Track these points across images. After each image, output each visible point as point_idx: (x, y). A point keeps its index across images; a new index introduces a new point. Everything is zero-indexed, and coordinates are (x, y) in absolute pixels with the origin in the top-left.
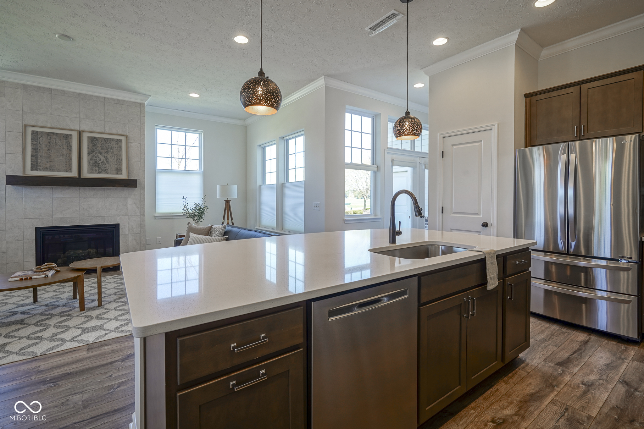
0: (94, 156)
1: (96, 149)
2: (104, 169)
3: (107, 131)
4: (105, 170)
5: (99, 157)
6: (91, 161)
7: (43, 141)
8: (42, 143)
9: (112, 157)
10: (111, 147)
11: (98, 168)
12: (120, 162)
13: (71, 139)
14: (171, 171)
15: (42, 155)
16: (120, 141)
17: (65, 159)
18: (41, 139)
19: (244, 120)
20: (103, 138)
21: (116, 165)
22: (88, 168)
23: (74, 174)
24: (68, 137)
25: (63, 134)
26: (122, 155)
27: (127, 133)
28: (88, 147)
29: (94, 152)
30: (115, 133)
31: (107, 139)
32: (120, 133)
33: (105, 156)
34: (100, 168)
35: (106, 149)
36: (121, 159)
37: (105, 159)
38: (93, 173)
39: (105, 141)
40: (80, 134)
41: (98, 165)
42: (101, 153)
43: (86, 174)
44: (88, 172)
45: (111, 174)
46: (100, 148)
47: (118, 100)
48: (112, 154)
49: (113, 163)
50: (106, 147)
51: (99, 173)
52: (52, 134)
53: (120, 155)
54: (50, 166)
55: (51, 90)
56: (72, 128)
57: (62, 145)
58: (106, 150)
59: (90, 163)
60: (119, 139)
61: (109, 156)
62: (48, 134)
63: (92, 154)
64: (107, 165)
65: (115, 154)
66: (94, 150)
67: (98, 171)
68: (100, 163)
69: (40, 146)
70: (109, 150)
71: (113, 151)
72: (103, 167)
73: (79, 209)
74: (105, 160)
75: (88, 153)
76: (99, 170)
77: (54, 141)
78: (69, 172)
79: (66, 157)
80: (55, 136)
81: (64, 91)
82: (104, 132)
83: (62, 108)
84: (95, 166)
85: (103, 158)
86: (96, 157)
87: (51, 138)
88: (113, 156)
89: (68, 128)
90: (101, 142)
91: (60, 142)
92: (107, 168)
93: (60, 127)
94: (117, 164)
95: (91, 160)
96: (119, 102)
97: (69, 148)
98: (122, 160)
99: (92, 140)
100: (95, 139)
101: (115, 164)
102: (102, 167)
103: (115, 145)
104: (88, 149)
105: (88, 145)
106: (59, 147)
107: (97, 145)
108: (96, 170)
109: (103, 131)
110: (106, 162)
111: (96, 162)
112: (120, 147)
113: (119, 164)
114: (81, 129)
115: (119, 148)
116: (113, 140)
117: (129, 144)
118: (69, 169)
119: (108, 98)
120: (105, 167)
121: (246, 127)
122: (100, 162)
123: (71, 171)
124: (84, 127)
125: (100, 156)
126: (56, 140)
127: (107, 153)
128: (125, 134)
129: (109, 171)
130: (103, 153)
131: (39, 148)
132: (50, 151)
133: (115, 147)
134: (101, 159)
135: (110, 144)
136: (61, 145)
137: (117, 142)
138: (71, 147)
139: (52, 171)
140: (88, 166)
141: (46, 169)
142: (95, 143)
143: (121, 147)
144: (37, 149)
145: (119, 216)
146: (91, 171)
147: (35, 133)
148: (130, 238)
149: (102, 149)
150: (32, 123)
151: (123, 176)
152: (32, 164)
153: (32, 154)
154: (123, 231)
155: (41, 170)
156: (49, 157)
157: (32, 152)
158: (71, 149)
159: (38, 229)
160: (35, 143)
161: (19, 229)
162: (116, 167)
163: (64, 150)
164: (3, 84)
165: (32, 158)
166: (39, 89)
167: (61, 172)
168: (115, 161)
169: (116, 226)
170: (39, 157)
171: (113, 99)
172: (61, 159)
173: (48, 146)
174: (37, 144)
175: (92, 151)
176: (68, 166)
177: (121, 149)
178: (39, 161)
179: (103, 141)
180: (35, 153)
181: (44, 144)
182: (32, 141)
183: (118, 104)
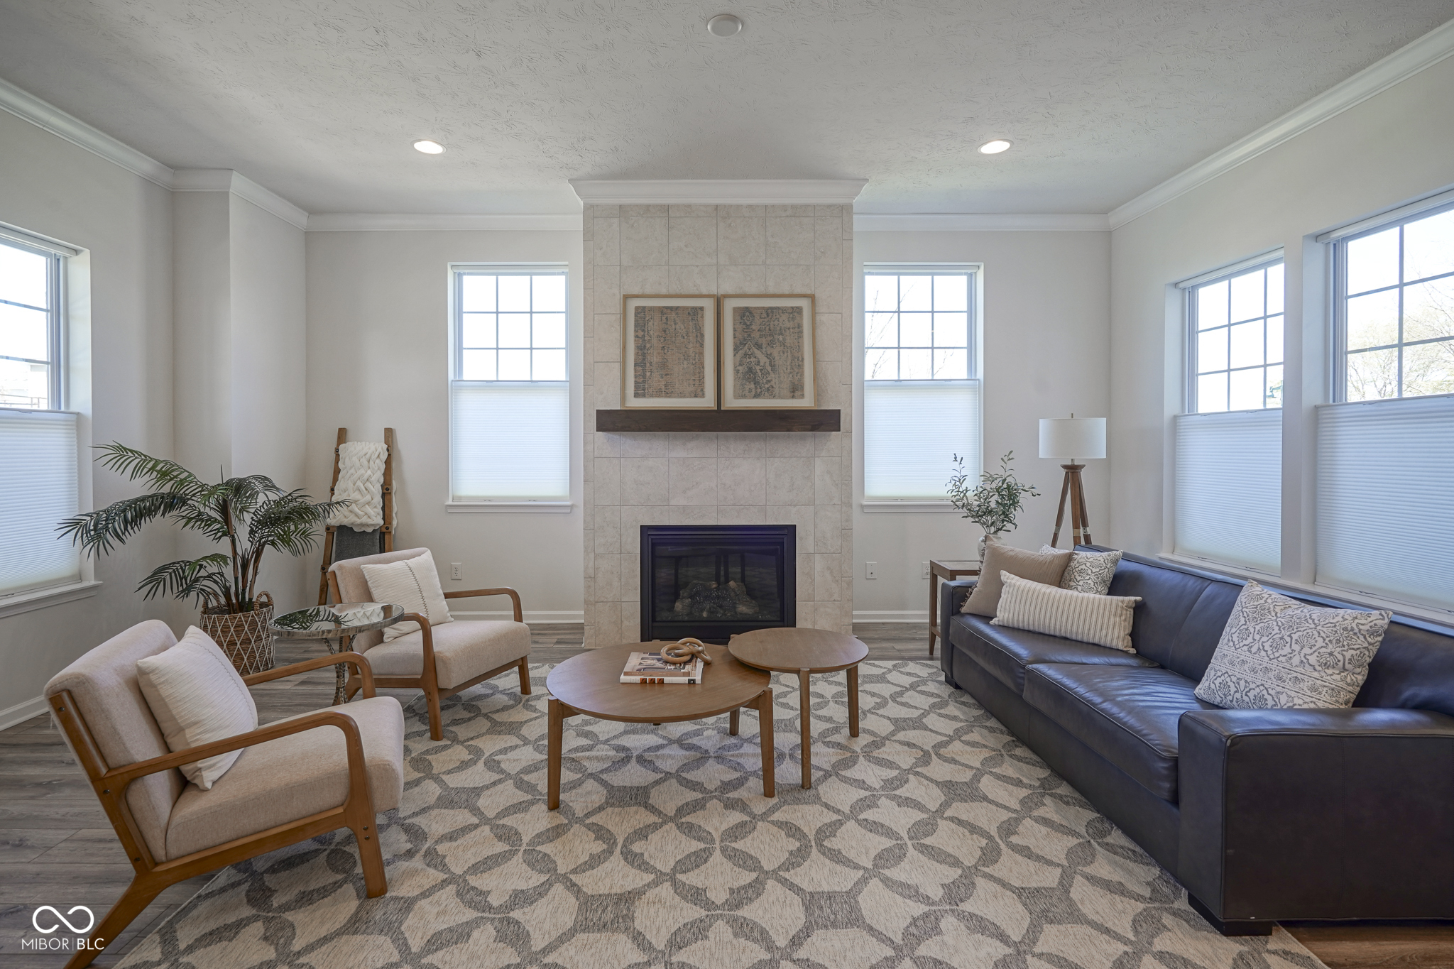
0: (746, 354)
1: (749, 335)
2: (767, 386)
3: (772, 290)
4: (768, 388)
5: (755, 357)
6: (740, 368)
7: (654, 326)
8: (651, 333)
9: (782, 354)
10: (778, 328)
11: (755, 384)
12: (799, 366)
13: (702, 317)
14: (898, 384)
15: (652, 361)
16: (798, 310)
17: (692, 366)
18: (650, 323)
19: (1105, 211)
20: (763, 308)
21: (791, 375)
22: (734, 386)
23: (707, 402)
24: (696, 312)
25: (687, 308)
26: (803, 347)
27: (813, 289)
28: (734, 334)
29: (747, 345)
30: (787, 292)
31: (772, 309)
32: (798, 290)
33: (769, 353)
34: (759, 383)
35: (770, 335)
36: (800, 359)
37: (768, 361)
38: (744, 396)
39: (768, 315)
40: (719, 301)
41: (755, 377)
42: (759, 346)
43: (732, 400)
44: (736, 396)
45: (781, 397)
46: (758, 334)
47: (794, 207)
48: (782, 347)
49: (785, 369)
50: (770, 330)
51: (757, 396)
52: (669, 311)
53: (800, 347)
54: (666, 386)
55: (666, 209)
56: (705, 292)
57: (687, 334)
58: (769, 338)
59: (738, 372)
60: (797, 307)
61: (775, 352)
62: (663, 310)
63: (743, 351)
64: (772, 375)
65: (789, 345)
66: (745, 340)
67: (753, 393)
68: (758, 371)
69: (649, 341)
70: (776, 336)
71: (784, 339)
72: (765, 381)
73: (717, 486)
74: (767, 364)
75: (735, 350)
76: (756, 388)
77: (673, 327)
78: (701, 397)
79: (694, 362)
80: (673, 315)
81: (689, 206)
82: (764, 292)
83: (686, 246)
84: (749, 380)
85: (763, 360)
86: (750, 358)
87: (667, 318)
88: (784, 353)
89: (697, 293)
90: (758, 318)
91: (682, 326)
92: (772, 383)
93: (682, 292)
94: (792, 371)
95: (740, 365)
96: (797, 211)
97: (699, 339)
98: (803, 360)
99: (744, 315)
100: (748, 314)
101: (789, 370)
102: (761, 381)
103: (787, 324)
104: (734, 338)
105: (734, 328)
106: (682, 340)
107: (751, 327)
108: (750, 391)
109: (762, 290)
110: (770, 368)
111: (750, 370)
112: (799, 328)
113: (797, 370)
114: (721, 292)
115: (797, 330)
116: (783, 310)
117: (818, 318)
118: (699, 393)
119: (773, 206)
120: (769, 381)
121: (1108, 235)
122: (758, 368)
123: (703, 396)
124: (727, 287)
125: (757, 352)
126: (675, 324)
127: (771, 344)
128: (809, 292)
129: (776, 391)
130: (764, 346)
131: (648, 346)
132: (666, 350)
133: (789, 328)
134: (759, 362)
135: (778, 321)
136: (684, 335)
137: (791, 316)
138: (702, 336)
139: (670, 397)
140: (735, 379)
141: (659, 394)
142: (749, 323)
143: (800, 326)
144: (645, 346)
145: (795, 505)
146: (741, 391)
147: (640, 311)
148: (819, 564)
149: (761, 336)
150: (636, 291)
151: (806, 402)
152: (636, 383)
153: (635, 360)
154: (804, 545)
155: (652, 396)
156: (664, 365)
157: (637, 354)
158: (703, 341)
159: (644, 529)
160: (640, 334)
161: (614, 527)
162: (790, 379)
163: (691, 345)
164: (591, 212)
165: (635, 370)
166: (646, 210)
167: (685, 397)
168: (788, 363)
169: (789, 532)
170: (648, 365)
171: (784, 208)
172: (685, 366)
173: (662, 338)
174: (644, 336)
175: (743, 343)
176: (697, 383)
177: (801, 332)
178: (648, 374)
179: (764, 315)
180: (640, 357)
181: (655, 334)
182: (636, 331)
183: (794, 216)
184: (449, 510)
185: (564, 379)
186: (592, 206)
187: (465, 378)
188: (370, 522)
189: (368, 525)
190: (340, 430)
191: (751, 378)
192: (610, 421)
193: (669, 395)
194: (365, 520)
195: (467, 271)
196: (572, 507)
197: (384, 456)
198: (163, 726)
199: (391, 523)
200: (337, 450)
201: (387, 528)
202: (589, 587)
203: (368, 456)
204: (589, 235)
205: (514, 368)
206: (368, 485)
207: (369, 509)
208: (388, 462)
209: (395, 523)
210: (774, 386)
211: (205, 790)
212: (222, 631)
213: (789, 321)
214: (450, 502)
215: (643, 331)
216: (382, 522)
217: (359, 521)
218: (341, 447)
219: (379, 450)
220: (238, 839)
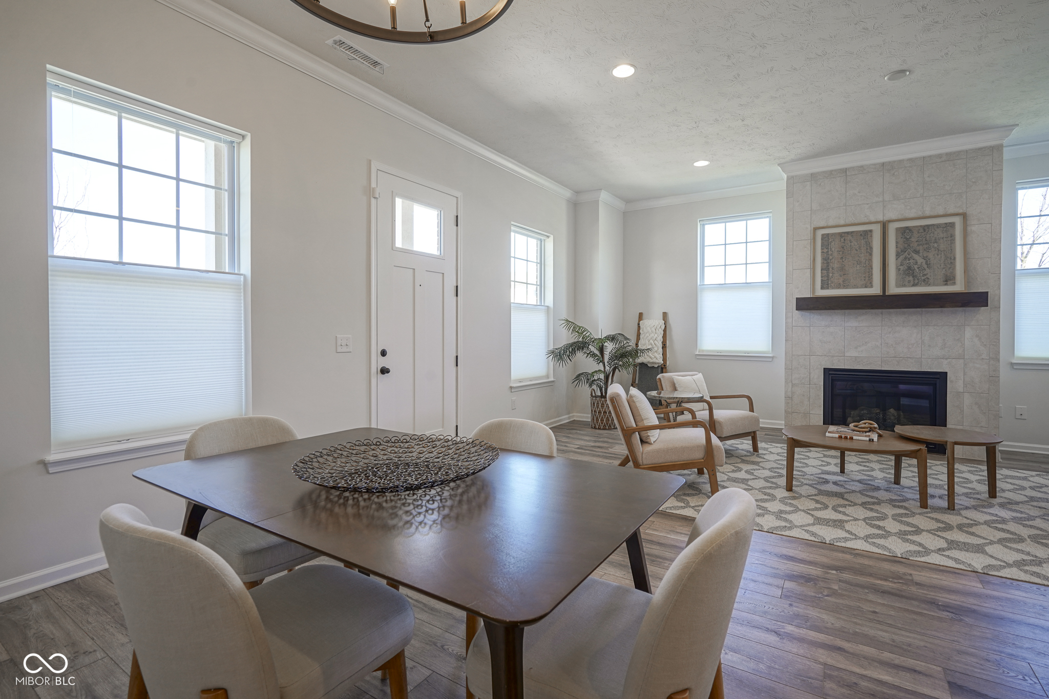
0: (906, 258)
1: (909, 245)
2: (923, 278)
3: (928, 213)
4: (924, 279)
5: (914, 259)
6: (902, 268)
7: (835, 245)
8: (833, 249)
9: (936, 256)
10: (934, 239)
11: (913, 277)
12: (951, 263)
13: (871, 236)
15: (834, 266)
16: (952, 225)
17: (864, 268)
18: (833, 243)
20: (921, 226)
21: (944, 270)
22: (896, 279)
23: (875, 290)
24: (867, 234)
25: (860, 231)
26: (955, 250)
27: (965, 209)
28: (896, 245)
29: (907, 252)
30: (942, 214)
31: (928, 226)
32: (952, 210)
33: (925, 256)
34: (916, 276)
35: (926, 244)
36: (953, 258)
37: (924, 261)
38: (904, 286)
39: (924, 231)
40: (884, 226)
41: (913, 273)
42: (917, 252)
43: (894, 289)
44: (898, 286)
45: (934, 285)
46: (916, 244)
47: (949, 154)
48: (937, 251)
49: (939, 266)
50: (926, 240)
51: (914, 285)
52: (846, 235)
53: (952, 250)
54: (843, 281)
55: (845, 171)
56: (873, 219)
57: (860, 248)
58: (925, 246)
59: (899, 270)
60: (950, 223)
61: (931, 255)
62: (841, 235)
63: (904, 256)
64: (928, 271)
65: (943, 249)
66: (905, 248)
67: (912, 283)
68: (916, 268)
69: (831, 255)
70: (932, 244)
71: (938, 246)
72: (921, 275)
73: (881, 344)
74: (924, 263)
75: (897, 255)
76: (914, 280)
77: (849, 244)
78: (870, 287)
79: (865, 265)
80: (849, 237)
81: (862, 166)
82: (922, 215)
83: (859, 192)
84: (908, 275)
85: (920, 260)
86: (909, 260)
87: (845, 240)
88: (938, 255)
89: (867, 221)
90: (917, 233)
91: (856, 244)
92: (927, 276)
93: (856, 222)
94: (945, 267)
95: (901, 265)
97: (869, 250)
98: (955, 259)
99: (904, 232)
100: (908, 231)
101: (942, 267)
102: (919, 275)
103: (941, 235)
104: (897, 248)
105: (897, 241)
106: (856, 252)
107: (910, 240)
108: (909, 282)
109: (920, 214)
110: (926, 266)
111: (909, 268)
112: (951, 237)
113: (949, 266)
114: (886, 218)
115: (949, 239)
116: (937, 226)
117: (969, 228)
118: (869, 284)
119: (930, 156)
120: (925, 275)
122: (916, 267)
123: (872, 287)
124: (891, 215)
125: (916, 256)
126: (851, 242)
127: (927, 250)
128: (961, 211)
129: (931, 281)
130: (921, 251)
131: (831, 257)
132: (844, 260)
133: (943, 238)
134: (917, 262)
135: (933, 233)
136: (857, 249)
137: (945, 229)
138: (871, 248)
139: (846, 288)
140: (897, 275)
141: (838, 287)
142: (908, 237)
143: (952, 235)
144: (829, 258)
145: (947, 359)
146: (902, 282)
147: (824, 237)
148: (967, 400)
149: (918, 245)
150: (822, 224)
151: (958, 287)
152: (822, 280)
153: (822, 267)
154: (954, 386)
155: (833, 288)
156: (842, 269)
157: (823, 263)
158: (872, 251)
159: (826, 371)
160: (825, 250)
161: (805, 368)
162: (943, 272)
163: (863, 255)
164: (791, 181)
165: (822, 273)
166: (830, 174)
167: (857, 288)
168: (942, 262)
169: (942, 377)
170: (831, 269)
171: (940, 156)
172: (858, 268)
173: (841, 252)
174: (828, 251)
175: (904, 251)
176: (867, 279)
177: (954, 240)
178: (831, 275)
179: (922, 230)
180: (825, 265)
181: (836, 250)
182: (822, 249)
183: (948, 161)
184: (698, 357)
185: (767, 281)
186: (793, 177)
187: (706, 283)
188: (657, 361)
189: (655, 363)
190: (640, 313)
191: (909, 273)
192: (805, 305)
193: (845, 287)
194: (654, 360)
195: (707, 222)
196: (773, 357)
197: (663, 327)
198: (636, 418)
199: (666, 363)
200: (639, 324)
201: (665, 366)
202: (788, 403)
203: (655, 327)
204: (790, 194)
205: (736, 276)
206: (656, 342)
207: (656, 354)
208: (665, 331)
209: (668, 363)
210: (930, 278)
211: (651, 444)
212: (601, 406)
213: (943, 233)
214: (697, 353)
215: (827, 248)
216: (662, 362)
217: (651, 361)
218: (641, 322)
219: (661, 324)
220: (665, 463)
